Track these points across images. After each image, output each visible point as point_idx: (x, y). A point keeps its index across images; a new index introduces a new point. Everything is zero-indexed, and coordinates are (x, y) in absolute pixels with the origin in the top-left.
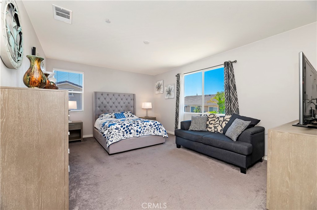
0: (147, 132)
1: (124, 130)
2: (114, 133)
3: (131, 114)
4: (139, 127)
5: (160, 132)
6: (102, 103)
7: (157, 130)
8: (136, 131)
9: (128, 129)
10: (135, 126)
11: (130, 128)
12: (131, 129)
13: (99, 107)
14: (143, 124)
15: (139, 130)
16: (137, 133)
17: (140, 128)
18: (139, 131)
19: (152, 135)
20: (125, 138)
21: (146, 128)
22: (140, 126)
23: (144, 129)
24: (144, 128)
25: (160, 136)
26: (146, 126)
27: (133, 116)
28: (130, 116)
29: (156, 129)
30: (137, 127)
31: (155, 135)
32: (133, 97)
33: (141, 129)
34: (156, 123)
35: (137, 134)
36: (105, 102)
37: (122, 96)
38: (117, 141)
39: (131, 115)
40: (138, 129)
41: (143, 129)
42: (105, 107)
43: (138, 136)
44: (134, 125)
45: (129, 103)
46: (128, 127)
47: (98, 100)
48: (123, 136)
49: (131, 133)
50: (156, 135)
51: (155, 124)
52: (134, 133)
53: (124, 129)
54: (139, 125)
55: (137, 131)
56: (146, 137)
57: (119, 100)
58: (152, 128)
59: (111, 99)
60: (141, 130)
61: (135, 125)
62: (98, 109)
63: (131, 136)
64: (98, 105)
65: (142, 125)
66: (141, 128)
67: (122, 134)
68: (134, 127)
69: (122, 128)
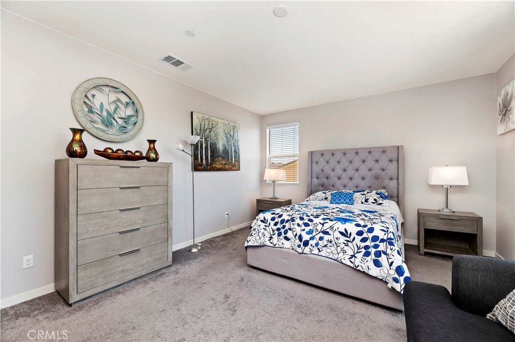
0: (333, 249)
1: (275, 228)
2: (256, 228)
3: (376, 197)
4: (307, 229)
5: (377, 264)
6: (322, 170)
7: (367, 254)
8: (297, 237)
9: (284, 227)
10: (299, 225)
11: (287, 225)
12: (290, 229)
13: (317, 178)
14: (323, 224)
15: (306, 237)
16: (300, 243)
17: (310, 232)
18: (303, 240)
19: (341, 263)
20: (272, 245)
21: (326, 237)
22: (311, 227)
23: (321, 239)
24: (321, 235)
25: (376, 278)
26: (331, 232)
27: (381, 202)
28: (371, 200)
29: (364, 251)
30: (303, 227)
31: (352, 265)
32: (397, 155)
33: (311, 236)
34: (371, 230)
35: (299, 246)
36: (327, 169)
37: (363, 155)
38: (255, 244)
39: (375, 200)
40: (304, 234)
41: (317, 237)
42: (327, 178)
43: (300, 250)
44: (298, 221)
45: (383, 170)
46: (284, 224)
47: (314, 165)
48: (269, 240)
49: (287, 239)
50: (355, 269)
51: (365, 235)
52: (293, 241)
53: (276, 224)
54: (310, 223)
55: (300, 238)
56: (325, 261)
57: (357, 163)
58: (350, 244)
59: (339, 162)
60: (312, 238)
61: (301, 222)
62: (315, 181)
63: (287, 244)
64: (314, 175)
65: (319, 227)
66: (314, 234)
67: (268, 235)
68: (296, 226)
69: (274, 222)
